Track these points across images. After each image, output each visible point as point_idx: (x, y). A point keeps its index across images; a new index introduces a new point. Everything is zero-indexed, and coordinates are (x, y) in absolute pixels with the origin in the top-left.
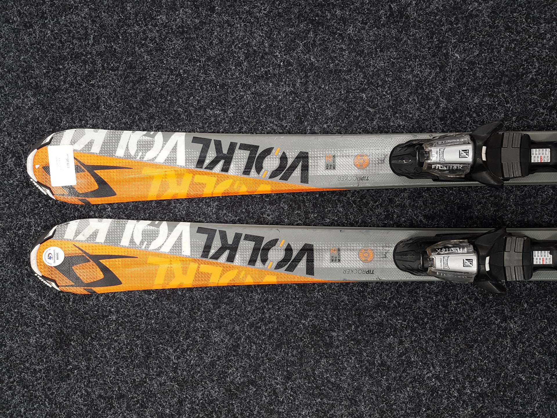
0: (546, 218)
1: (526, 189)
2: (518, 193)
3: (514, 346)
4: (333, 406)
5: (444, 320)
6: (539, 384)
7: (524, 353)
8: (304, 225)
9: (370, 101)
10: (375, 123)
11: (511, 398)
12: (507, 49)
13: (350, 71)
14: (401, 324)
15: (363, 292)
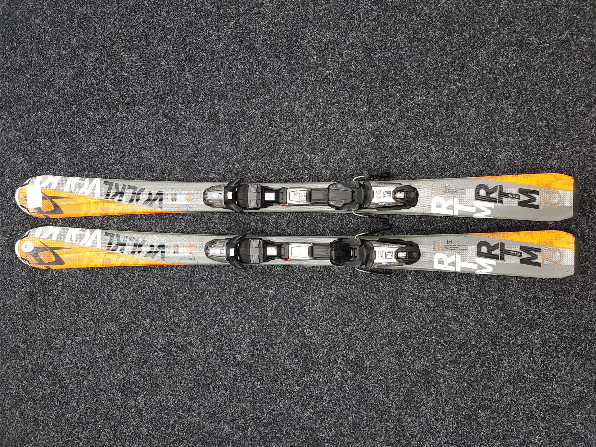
0: (288, 231)
1: (278, 214)
2: (274, 216)
3: (272, 303)
4: (176, 337)
5: (235, 288)
6: (284, 325)
7: (276, 308)
8: (164, 232)
9: (199, 163)
10: (201, 175)
11: (269, 333)
12: (270, 136)
13: (189, 146)
14: (213, 290)
15: (194, 271)
